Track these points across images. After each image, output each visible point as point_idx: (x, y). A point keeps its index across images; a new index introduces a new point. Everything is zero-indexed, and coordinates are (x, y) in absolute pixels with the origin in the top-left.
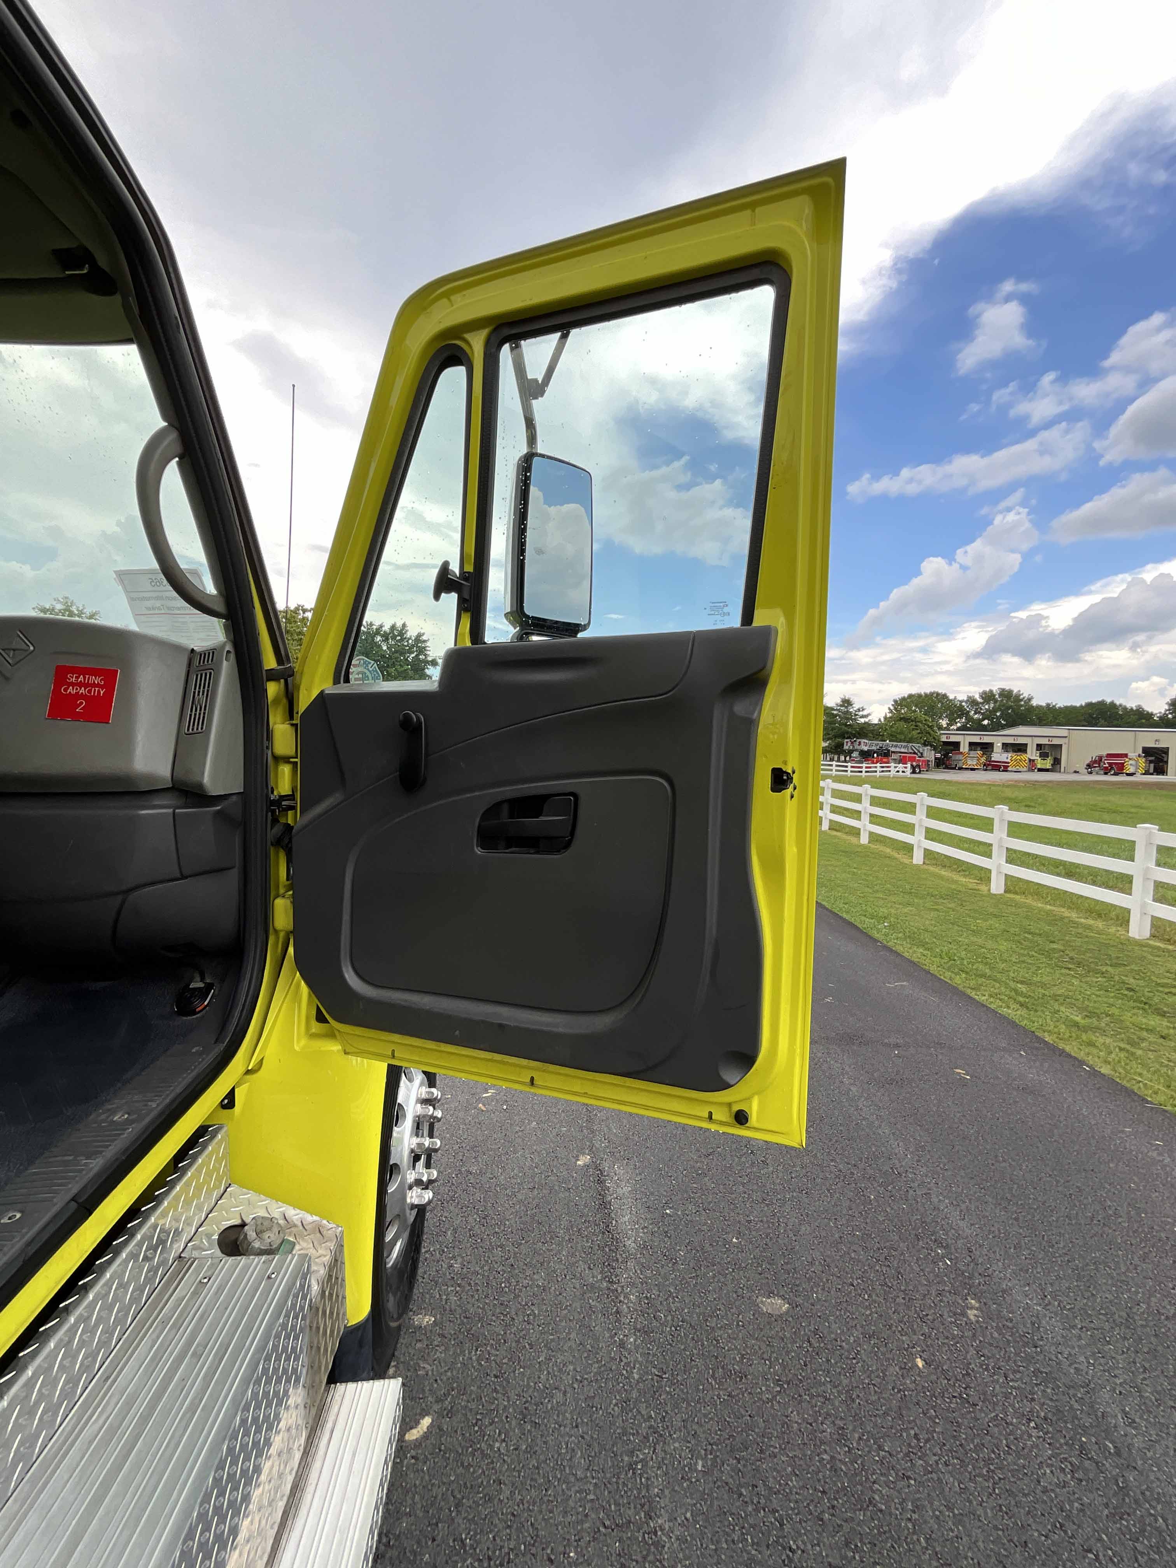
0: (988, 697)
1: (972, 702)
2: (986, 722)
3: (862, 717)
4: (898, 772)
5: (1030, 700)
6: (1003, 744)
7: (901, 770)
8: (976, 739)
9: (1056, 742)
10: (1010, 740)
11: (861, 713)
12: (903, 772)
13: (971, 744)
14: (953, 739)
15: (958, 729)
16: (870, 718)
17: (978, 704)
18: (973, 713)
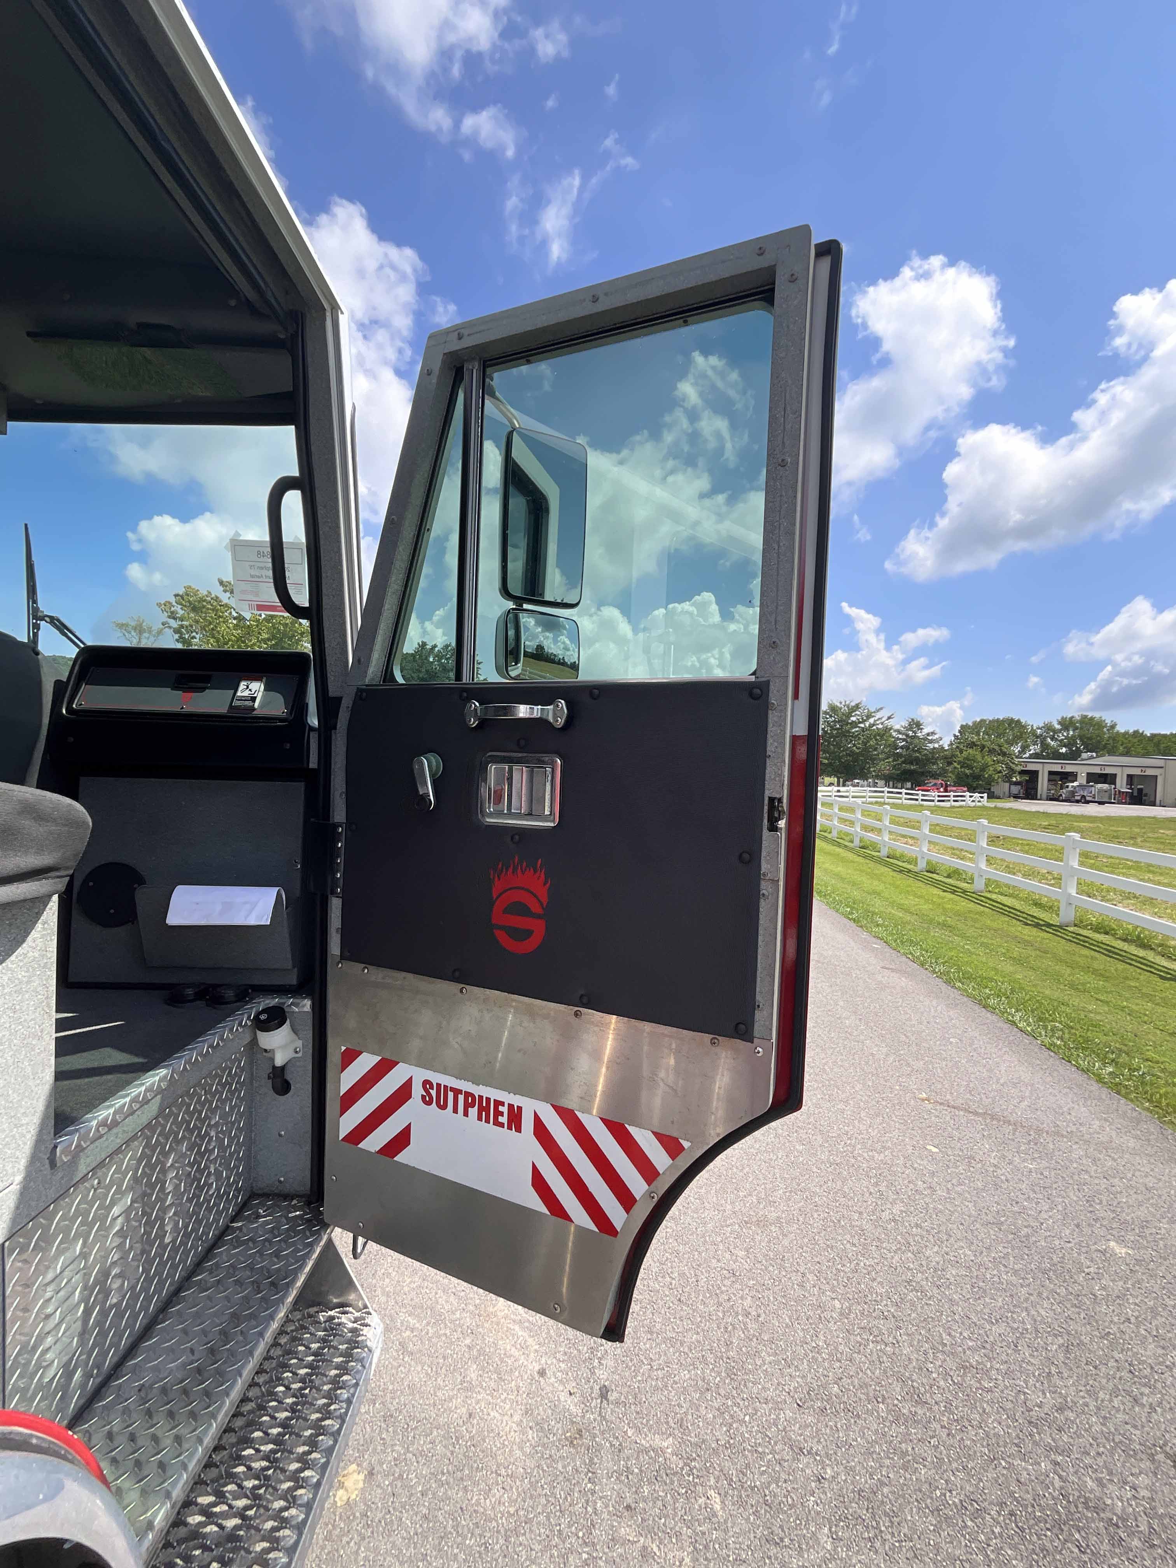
0: (1067, 724)
1: (1048, 728)
2: (1064, 750)
3: (932, 741)
4: (974, 801)
5: (1113, 727)
6: (1088, 774)
7: (977, 799)
8: (1057, 768)
9: (1150, 772)
10: (1097, 770)
11: (930, 738)
12: (979, 801)
13: (1051, 773)
14: (1029, 768)
15: (1031, 757)
16: (940, 743)
17: (1055, 731)
18: (1049, 740)
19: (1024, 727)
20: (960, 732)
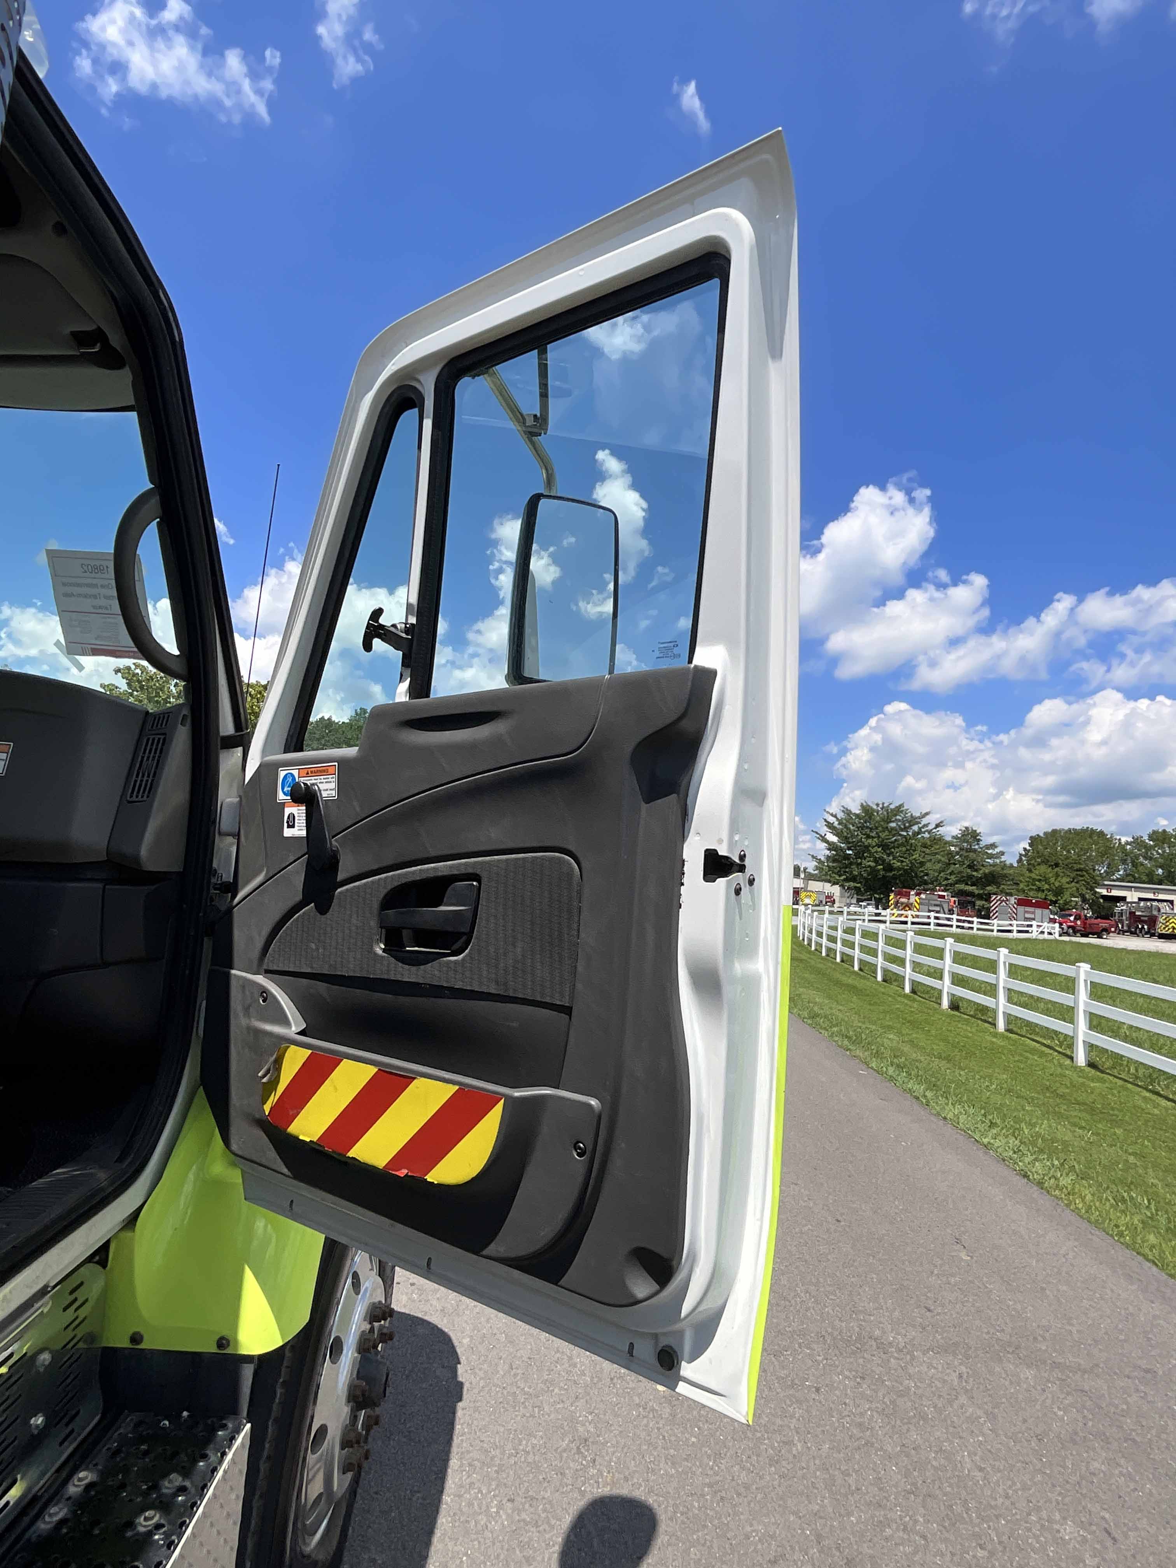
0: (1161, 838)
1: (1138, 842)
2: (1160, 871)
3: (991, 856)
4: (1042, 932)
7: (1046, 931)
11: (990, 851)
12: (1050, 934)
14: (1115, 893)
15: (1122, 879)
16: (1003, 858)
17: (1148, 848)
18: (1141, 859)
19: (1110, 840)
20: (1030, 845)
